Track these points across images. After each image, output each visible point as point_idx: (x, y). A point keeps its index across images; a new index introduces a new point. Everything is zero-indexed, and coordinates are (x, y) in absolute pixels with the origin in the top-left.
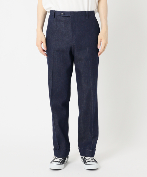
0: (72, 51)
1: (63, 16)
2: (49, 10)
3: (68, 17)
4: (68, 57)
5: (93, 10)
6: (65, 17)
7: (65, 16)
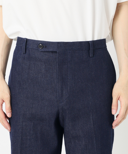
0: (61, 120)
1: (43, 50)
2: (14, 37)
3: (52, 52)
4: (52, 131)
5: (102, 38)
6: (47, 53)
7: (47, 50)
